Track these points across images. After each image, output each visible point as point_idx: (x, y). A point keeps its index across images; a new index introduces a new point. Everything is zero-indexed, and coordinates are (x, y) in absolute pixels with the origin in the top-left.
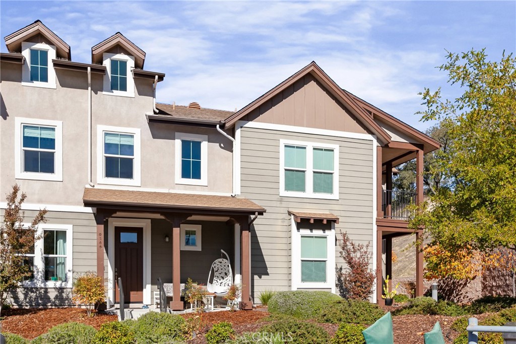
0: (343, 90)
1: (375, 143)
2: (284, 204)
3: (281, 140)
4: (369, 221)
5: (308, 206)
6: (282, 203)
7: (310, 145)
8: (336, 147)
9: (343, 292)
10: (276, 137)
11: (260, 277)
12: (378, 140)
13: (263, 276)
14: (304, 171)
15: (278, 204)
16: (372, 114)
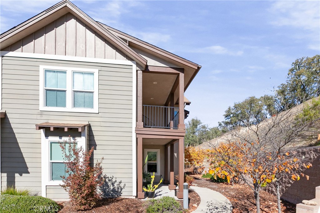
0: (97, 22)
1: (135, 67)
2: (44, 117)
3: (40, 66)
4: (128, 130)
5: (68, 118)
6: (42, 116)
7: (69, 70)
8: (96, 71)
9: (103, 187)
10: (37, 64)
11: (21, 175)
12: (138, 65)
13: (23, 174)
14: (65, 91)
15: (39, 117)
16: (128, 41)
